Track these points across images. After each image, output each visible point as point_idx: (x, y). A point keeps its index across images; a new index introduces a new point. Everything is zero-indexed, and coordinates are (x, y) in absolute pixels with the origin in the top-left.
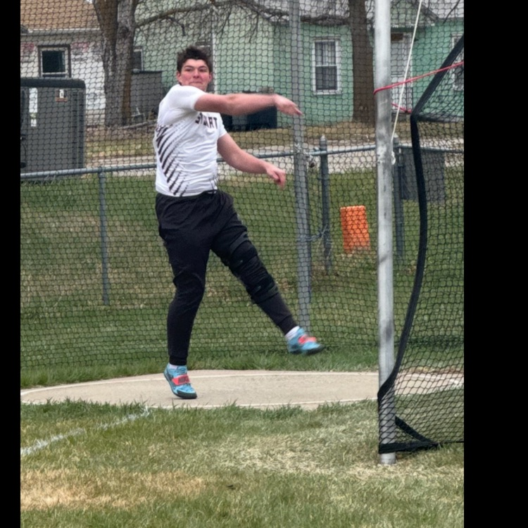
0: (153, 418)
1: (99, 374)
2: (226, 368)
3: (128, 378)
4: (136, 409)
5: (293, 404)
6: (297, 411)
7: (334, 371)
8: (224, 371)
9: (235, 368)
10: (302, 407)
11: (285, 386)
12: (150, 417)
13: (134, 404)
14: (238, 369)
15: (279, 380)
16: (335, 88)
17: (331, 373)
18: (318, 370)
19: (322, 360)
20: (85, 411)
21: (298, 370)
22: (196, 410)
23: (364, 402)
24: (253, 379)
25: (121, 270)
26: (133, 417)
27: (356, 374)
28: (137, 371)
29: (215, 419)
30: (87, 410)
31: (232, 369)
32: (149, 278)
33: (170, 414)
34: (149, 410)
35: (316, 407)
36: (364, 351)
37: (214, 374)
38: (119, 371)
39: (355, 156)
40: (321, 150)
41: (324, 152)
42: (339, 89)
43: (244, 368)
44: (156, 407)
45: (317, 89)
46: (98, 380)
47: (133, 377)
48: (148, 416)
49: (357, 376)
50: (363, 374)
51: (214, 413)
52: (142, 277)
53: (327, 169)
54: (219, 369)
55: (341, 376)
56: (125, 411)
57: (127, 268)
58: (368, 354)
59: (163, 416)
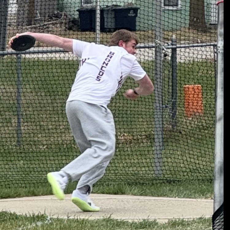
0: (53, 225)
1: (15, 193)
2: (103, 193)
3: (35, 197)
4: (42, 218)
5: (151, 219)
6: (154, 224)
7: (179, 197)
8: (102, 195)
9: (109, 193)
10: (158, 221)
11: (145, 206)
12: (51, 224)
13: (40, 214)
14: (112, 194)
15: (140, 202)
16: (177, 5)
17: (177, 199)
18: (168, 196)
19: (170, 190)
20: (6, 218)
21: (153, 196)
22: (83, 220)
23: (201, 218)
24: (122, 201)
25: (29, 124)
26: (39, 224)
27: (194, 200)
28: (42, 192)
29: (96, 227)
30: (7, 218)
31: (107, 193)
32: (49, 129)
33: (65, 222)
34: (51, 219)
35: (167, 221)
36: (199, 184)
37: (95, 197)
38: (29, 192)
39: (195, 50)
40: (172, 45)
41: (174, 46)
42: (179, 6)
43: (115, 194)
44: (55, 217)
45: (165, 5)
46: (15, 197)
47: (38, 197)
48: (50, 223)
49: (195, 201)
50: (199, 200)
51: (96, 223)
52: (44, 129)
53: (176, 58)
54: (98, 193)
55: (184, 201)
56: (34, 219)
57: (34, 122)
58: (202, 186)
59: (60, 223)
